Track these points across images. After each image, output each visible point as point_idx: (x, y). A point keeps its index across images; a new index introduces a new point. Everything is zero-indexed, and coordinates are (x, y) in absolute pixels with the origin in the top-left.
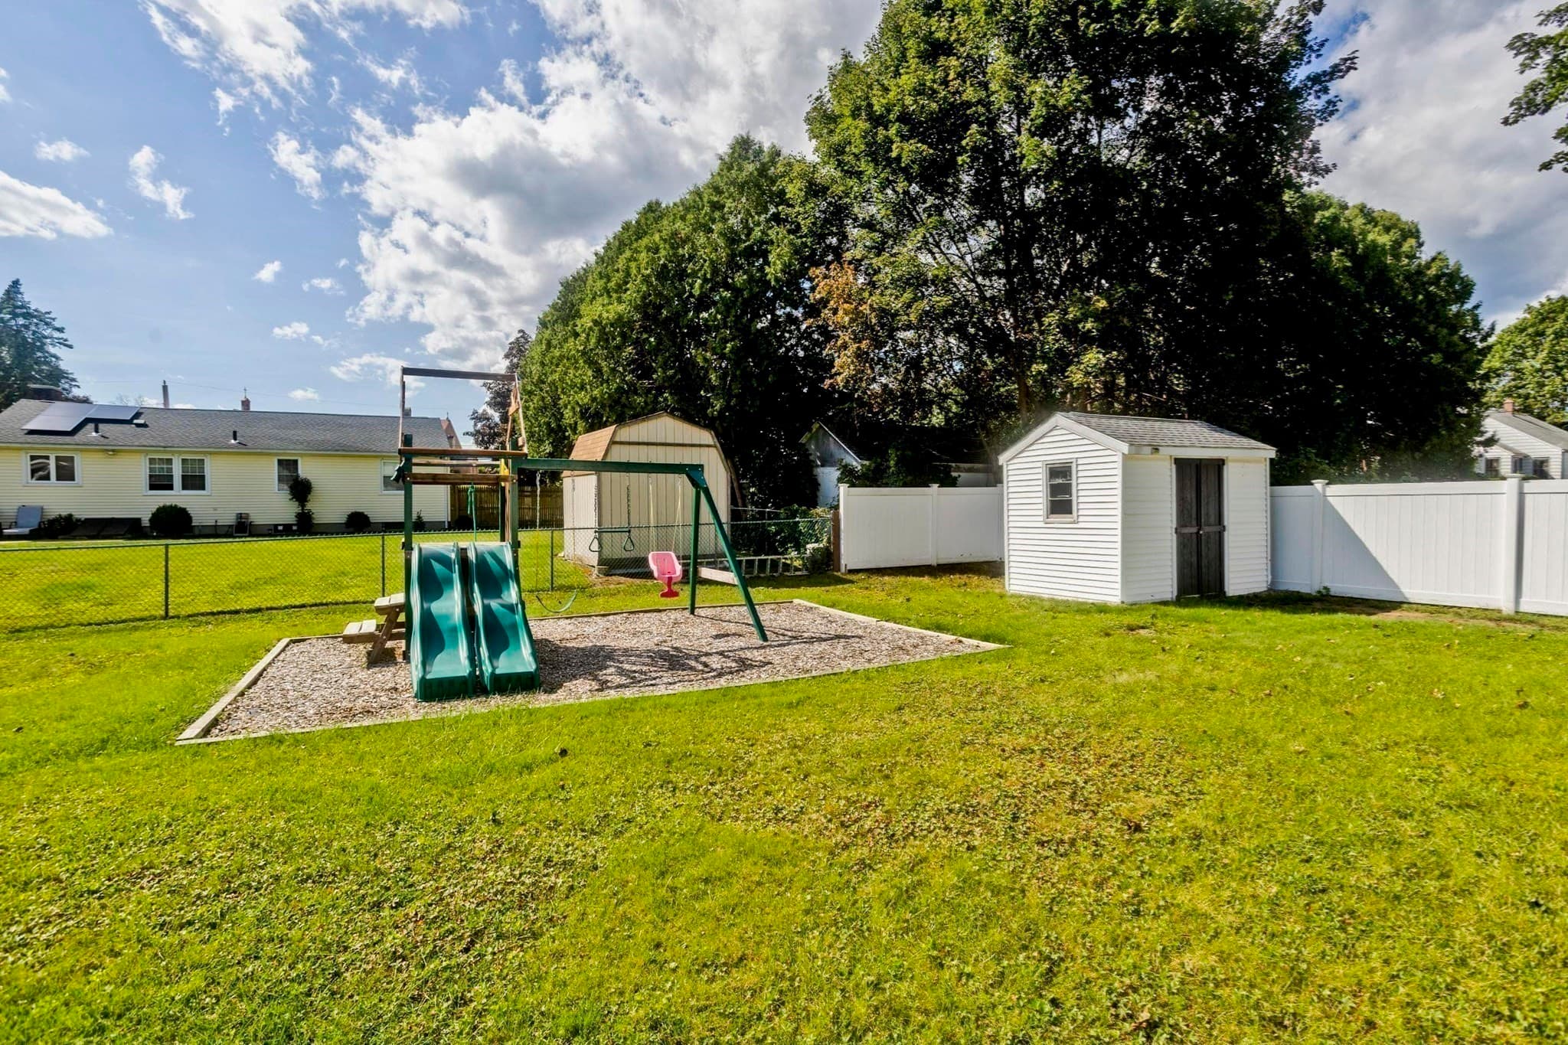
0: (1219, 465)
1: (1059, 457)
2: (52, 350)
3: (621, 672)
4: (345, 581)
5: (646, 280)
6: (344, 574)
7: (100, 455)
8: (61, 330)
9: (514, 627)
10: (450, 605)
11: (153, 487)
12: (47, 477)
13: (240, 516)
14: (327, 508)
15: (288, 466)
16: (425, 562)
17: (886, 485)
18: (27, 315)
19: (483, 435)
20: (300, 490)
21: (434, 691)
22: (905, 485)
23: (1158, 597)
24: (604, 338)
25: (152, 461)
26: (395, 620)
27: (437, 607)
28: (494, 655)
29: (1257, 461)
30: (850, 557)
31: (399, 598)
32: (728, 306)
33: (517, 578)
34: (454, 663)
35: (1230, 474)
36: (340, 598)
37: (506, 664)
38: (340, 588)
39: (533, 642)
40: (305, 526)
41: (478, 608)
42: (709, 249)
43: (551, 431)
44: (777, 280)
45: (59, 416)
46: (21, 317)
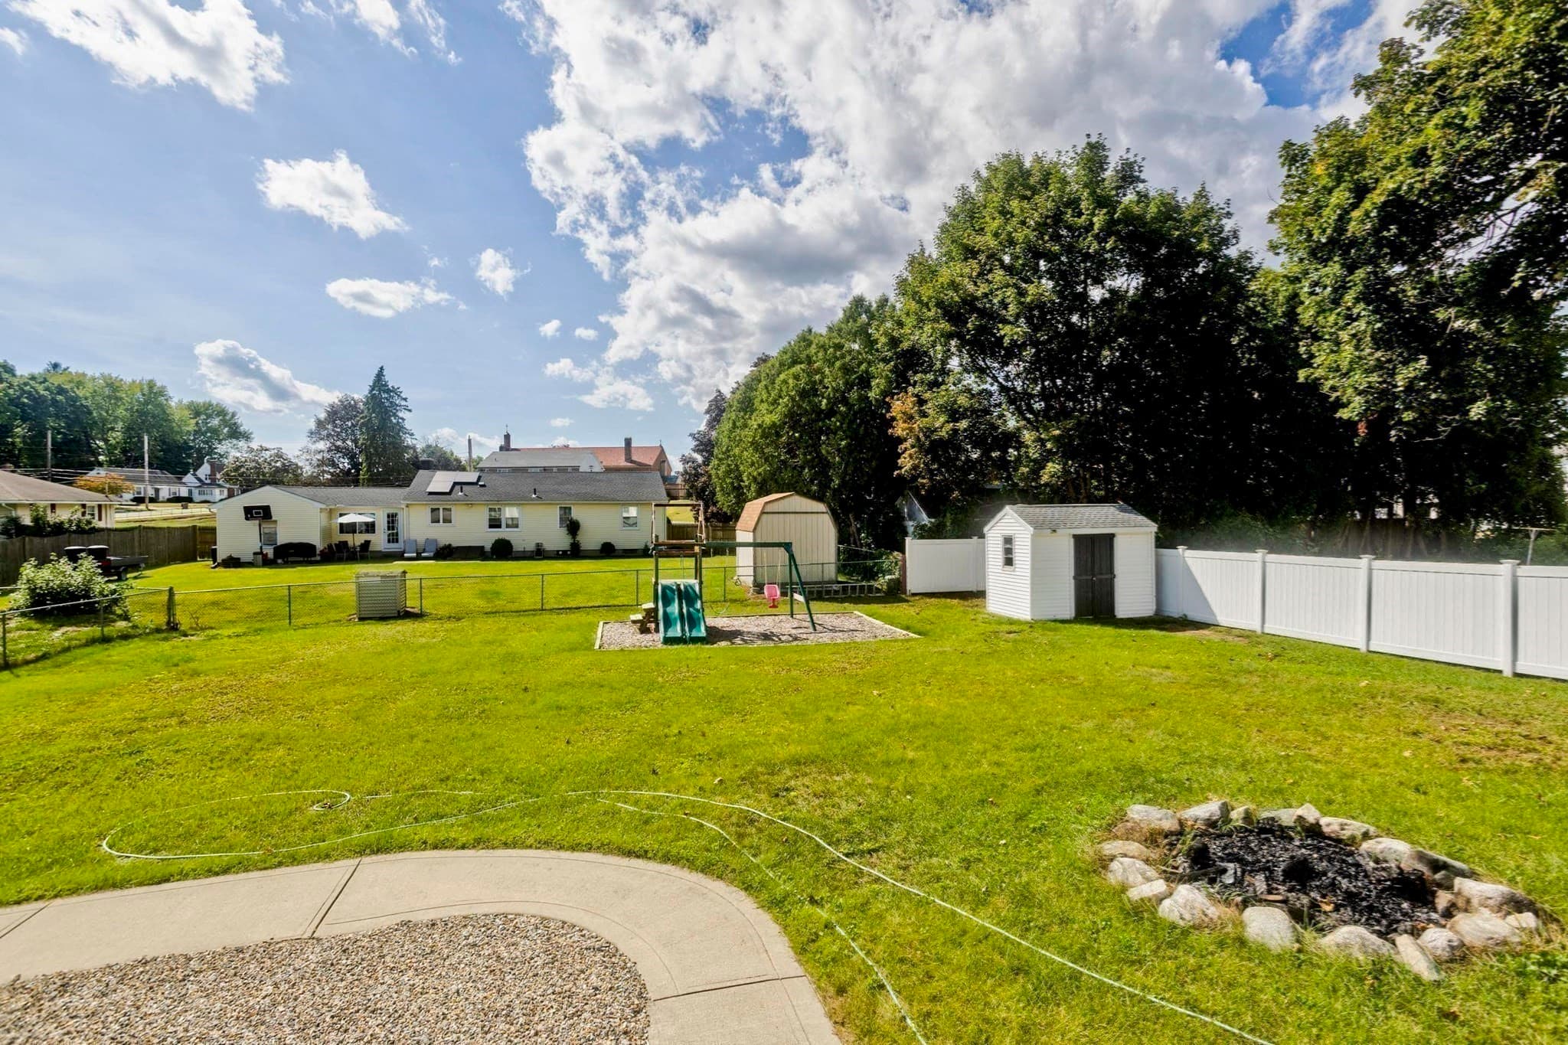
0: (1111, 536)
1: (1008, 533)
2: (400, 414)
3: (743, 640)
4: (615, 593)
5: (792, 399)
6: (613, 589)
7: (464, 507)
8: (405, 399)
9: (699, 619)
10: (674, 609)
11: (491, 526)
12: (438, 522)
13: (538, 545)
14: (590, 539)
15: (566, 510)
16: (665, 588)
17: (945, 538)
18: (388, 391)
19: (690, 474)
20: (573, 527)
21: (668, 641)
22: (958, 538)
23: (1060, 617)
24: (764, 436)
25: (491, 510)
26: (651, 614)
27: (669, 609)
28: (690, 631)
29: (1147, 533)
30: (913, 585)
31: (651, 605)
32: (844, 416)
33: (701, 598)
34: (676, 631)
35: (1119, 543)
36: (616, 603)
37: (694, 634)
38: (614, 597)
39: (706, 627)
40: (575, 552)
41: (685, 610)
42: (832, 380)
43: (734, 488)
44: (876, 400)
45: (441, 481)
46: (384, 392)
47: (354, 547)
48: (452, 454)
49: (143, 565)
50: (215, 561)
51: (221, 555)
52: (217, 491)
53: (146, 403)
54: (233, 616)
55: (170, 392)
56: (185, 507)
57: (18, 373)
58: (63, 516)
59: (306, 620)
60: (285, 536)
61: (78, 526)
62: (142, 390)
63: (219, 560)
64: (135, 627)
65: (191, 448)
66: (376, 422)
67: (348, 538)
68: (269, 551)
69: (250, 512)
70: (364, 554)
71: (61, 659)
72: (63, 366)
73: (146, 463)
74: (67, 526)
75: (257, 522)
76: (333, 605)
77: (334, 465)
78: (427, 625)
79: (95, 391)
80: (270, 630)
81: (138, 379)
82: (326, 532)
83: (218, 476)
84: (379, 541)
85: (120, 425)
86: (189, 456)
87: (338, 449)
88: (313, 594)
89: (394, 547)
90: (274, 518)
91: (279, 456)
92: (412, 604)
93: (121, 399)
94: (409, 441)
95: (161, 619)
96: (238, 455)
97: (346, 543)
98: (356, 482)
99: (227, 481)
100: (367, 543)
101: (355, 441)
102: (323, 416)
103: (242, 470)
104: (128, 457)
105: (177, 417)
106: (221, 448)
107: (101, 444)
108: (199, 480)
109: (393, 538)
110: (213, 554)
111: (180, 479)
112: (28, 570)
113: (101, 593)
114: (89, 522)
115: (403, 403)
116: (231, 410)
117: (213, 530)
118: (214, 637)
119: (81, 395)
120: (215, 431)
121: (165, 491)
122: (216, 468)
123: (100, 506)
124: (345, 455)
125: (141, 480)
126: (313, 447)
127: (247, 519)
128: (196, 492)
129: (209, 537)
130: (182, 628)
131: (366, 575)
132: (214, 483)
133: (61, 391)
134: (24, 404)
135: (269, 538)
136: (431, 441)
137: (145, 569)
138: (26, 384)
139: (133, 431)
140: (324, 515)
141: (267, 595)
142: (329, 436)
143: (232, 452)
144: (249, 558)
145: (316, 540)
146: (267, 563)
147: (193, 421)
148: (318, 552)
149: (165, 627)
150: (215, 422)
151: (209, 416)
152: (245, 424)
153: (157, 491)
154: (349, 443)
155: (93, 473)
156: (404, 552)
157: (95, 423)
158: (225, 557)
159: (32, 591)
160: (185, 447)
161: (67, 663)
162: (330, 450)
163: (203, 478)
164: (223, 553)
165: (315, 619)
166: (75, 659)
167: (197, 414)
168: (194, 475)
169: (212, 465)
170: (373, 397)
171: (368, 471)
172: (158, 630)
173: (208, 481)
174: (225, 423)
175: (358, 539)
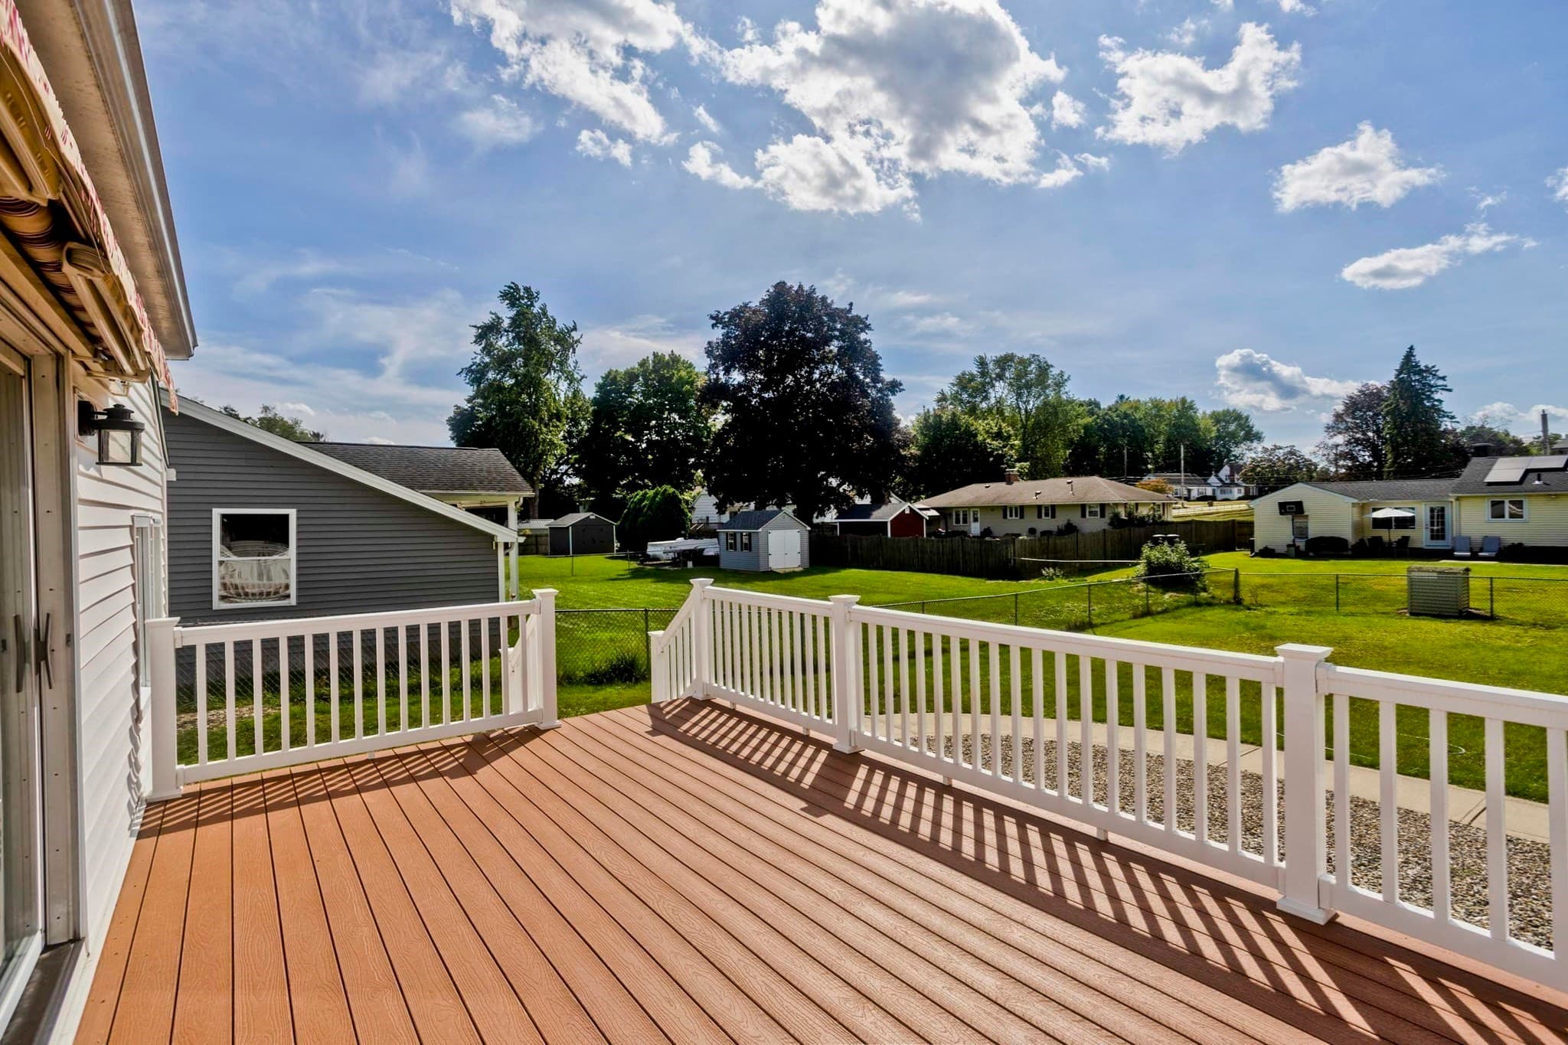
7: (1542, 498)
8: (1443, 378)
12: (1503, 516)
18: (1421, 372)
45: (1505, 470)
46: (1415, 374)
47: (1390, 543)
48: (1507, 434)
49: (1201, 552)
50: (1252, 551)
51: (1258, 547)
52: (1235, 490)
53: (1180, 417)
54: (1282, 599)
55: (1197, 405)
56: (1211, 505)
57: (1102, 407)
58: (1144, 511)
59: (1352, 609)
60: (1315, 530)
61: (1153, 519)
62: (1177, 407)
63: (1257, 550)
64: (1213, 597)
65: (1214, 452)
66: (1404, 408)
67: (1383, 533)
68: (1301, 544)
69: (1284, 508)
70: (1403, 551)
71: (1176, 613)
72: (1126, 397)
73: (1182, 469)
74: (1147, 519)
75: (1290, 516)
76: (1379, 597)
77: (1354, 458)
78: (1503, 629)
79: (1146, 413)
80: (1320, 613)
81: (1174, 398)
82: (1358, 527)
83: (1236, 476)
84: (1420, 536)
85: (1162, 438)
86: (1212, 460)
87: (1357, 441)
88: (1354, 585)
89: (1439, 544)
90: (1306, 514)
91: (1292, 453)
92: (1478, 604)
93: (1163, 416)
94: (1446, 424)
95: (1229, 595)
96: (1254, 455)
97: (1380, 538)
98: (1379, 476)
99: (1244, 481)
100: (1406, 539)
101: (1378, 432)
102: (1340, 408)
103: (1259, 469)
104: (1169, 464)
105: (1202, 426)
106: (1236, 451)
107: (1150, 454)
108: (1221, 480)
109: (1438, 534)
110: (1250, 546)
111: (1205, 480)
112: (1146, 550)
113: (1189, 569)
114: (1160, 517)
115: (1440, 382)
116: (1245, 414)
117: (1251, 524)
118: (1271, 613)
119: (1137, 417)
120: (1233, 436)
121: (1195, 494)
122: (1236, 469)
123: (1164, 504)
124: (1365, 448)
125: (1178, 482)
126: (1331, 442)
127: (1281, 513)
128: (1218, 493)
129: (1246, 530)
130: (1245, 603)
131: (1420, 570)
132: (1233, 484)
133: (1126, 416)
134: (1105, 429)
135: (1300, 532)
136: (1476, 421)
137: (1202, 555)
138: (1106, 414)
139: (1172, 443)
140: (1356, 510)
141: (1307, 582)
142: (1348, 429)
143: (1249, 454)
144: (1283, 549)
145: (1347, 534)
146: (1299, 555)
147: (1215, 428)
148: (1350, 547)
149: (1232, 601)
150: (1232, 427)
151: (1228, 422)
152: (1257, 425)
153: (1189, 491)
154: (1371, 434)
155: (1146, 478)
156: (1453, 550)
157: (1147, 438)
158: (1261, 548)
159: (1149, 563)
160: (1209, 452)
161: (1180, 617)
162: (1349, 443)
163: (1223, 478)
164: (1259, 543)
165: (1361, 609)
166: (1185, 615)
167: (1218, 421)
168: (1217, 476)
169: (1231, 467)
170: (1401, 381)
171: (1394, 462)
172: (1228, 603)
173: (1228, 482)
174: (1241, 427)
175: (1396, 534)
